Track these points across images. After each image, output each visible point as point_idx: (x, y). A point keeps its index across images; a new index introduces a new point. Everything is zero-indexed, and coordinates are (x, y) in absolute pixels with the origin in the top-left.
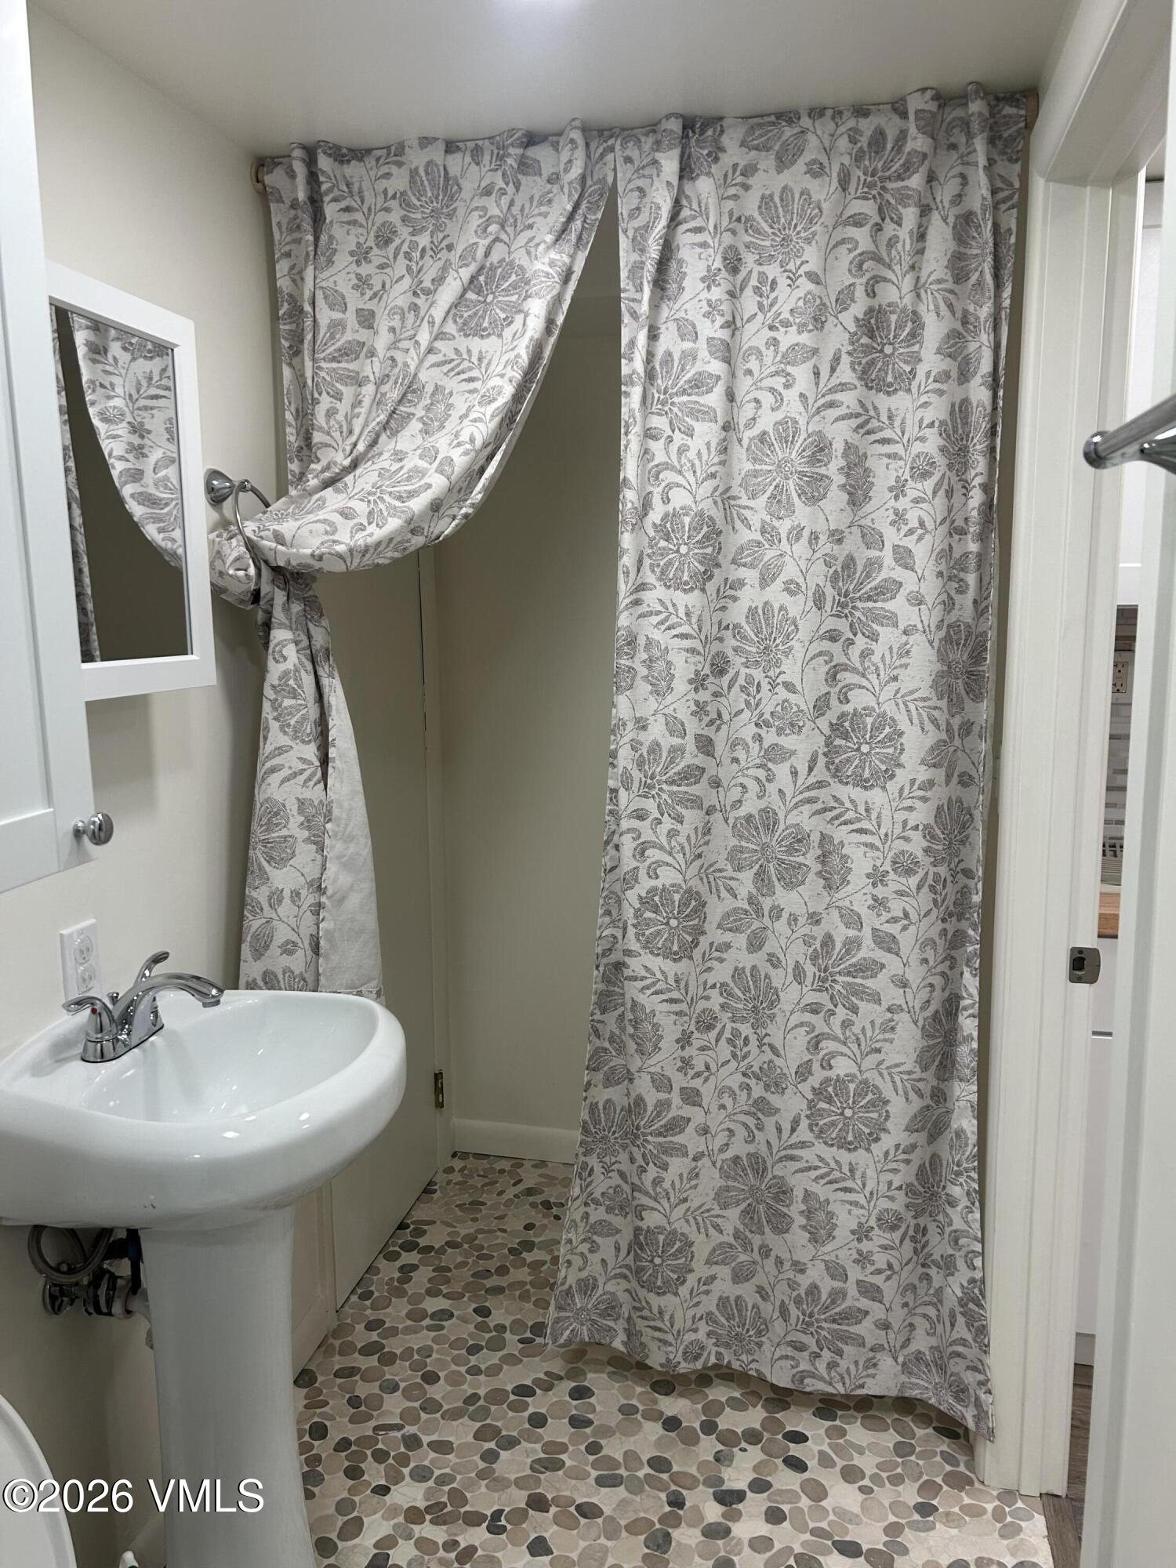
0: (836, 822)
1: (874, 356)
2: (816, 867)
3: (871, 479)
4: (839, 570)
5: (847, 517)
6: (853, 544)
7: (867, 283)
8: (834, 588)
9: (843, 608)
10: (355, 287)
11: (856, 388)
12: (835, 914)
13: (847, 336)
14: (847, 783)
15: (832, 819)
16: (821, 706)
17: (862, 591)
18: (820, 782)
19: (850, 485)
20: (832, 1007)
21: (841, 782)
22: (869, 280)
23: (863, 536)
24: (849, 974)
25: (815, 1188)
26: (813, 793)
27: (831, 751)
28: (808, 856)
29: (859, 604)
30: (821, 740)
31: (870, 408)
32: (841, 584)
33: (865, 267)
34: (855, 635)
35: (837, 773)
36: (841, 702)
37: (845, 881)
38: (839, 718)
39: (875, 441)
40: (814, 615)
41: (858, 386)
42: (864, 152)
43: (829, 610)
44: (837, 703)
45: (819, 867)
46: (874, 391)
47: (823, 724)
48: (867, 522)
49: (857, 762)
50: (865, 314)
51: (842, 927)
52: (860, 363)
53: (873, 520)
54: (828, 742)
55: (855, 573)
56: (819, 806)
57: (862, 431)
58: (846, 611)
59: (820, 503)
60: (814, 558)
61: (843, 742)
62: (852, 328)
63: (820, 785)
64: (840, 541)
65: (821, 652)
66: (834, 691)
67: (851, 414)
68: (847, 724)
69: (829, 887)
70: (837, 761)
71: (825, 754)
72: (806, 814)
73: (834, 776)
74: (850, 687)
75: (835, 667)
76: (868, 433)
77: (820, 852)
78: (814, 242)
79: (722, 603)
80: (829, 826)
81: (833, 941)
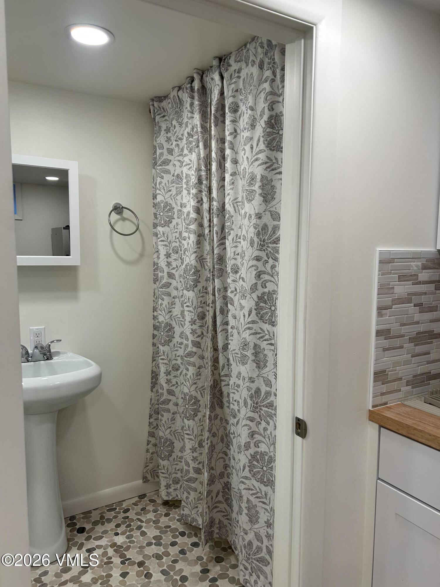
0: (262, 340)
1: (274, 136)
2: (252, 358)
3: (275, 190)
4: (260, 230)
5: (263, 207)
6: (267, 219)
7: (269, 105)
8: (258, 238)
9: (262, 247)
10: (166, 141)
11: (265, 151)
12: (262, 379)
13: (262, 129)
14: (266, 323)
15: (259, 338)
16: (254, 288)
17: (272, 239)
18: (254, 321)
19: (264, 193)
20: (260, 420)
21: (263, 322)
22: (270, 104)
23: (271, 216)
24: (267, 407)
25: (252, 498)
26: (250, 325)
27: (258, 308)
28: (248, 352)
29: (270, 245)
30: (253, 303)
31: (273, 159)
32: (261, 236)
33: (268, 98)
34: (268, 258)
35: (261, 318)
36: (263, 287)
37: (265, 366)
38: (262, 294)
39: (277, 173)
40: (250, 250)
41: (266, 150)
42: (268, 50)
43: (256, 248)
44: (261, 287)
45: (253, 358)
46: (275, 151)
47: (254, 296)
48: (273, 209)
49: (270, 314)
50: (268, 118)
51: (264, 385)
52: (267, 140)
53: (276, 208)
54: (257, 304)
55: (268, 232)
56: (253, 331)
57: (269, 170)
58: (264, 248)
59: (252, 202)
60: (250, 225)
61: (264, 305)
62: (264, 126)
63: (253, 322)
64: (260, 218)
65: (253, 265)
66: (259, 283)
67: (263, 163)
68: (266, 297)
69: (258, 367)
70: (261, 313)
71: (255, 309)
72: (248, 334)
73: (261, 319)
74: (267, 281)
75: (259, 272)
76: (273, 170)
77: (254, 351)
78: (251, 94)
79: (235, 244)
80: (258, 340)
81: (261, 392)
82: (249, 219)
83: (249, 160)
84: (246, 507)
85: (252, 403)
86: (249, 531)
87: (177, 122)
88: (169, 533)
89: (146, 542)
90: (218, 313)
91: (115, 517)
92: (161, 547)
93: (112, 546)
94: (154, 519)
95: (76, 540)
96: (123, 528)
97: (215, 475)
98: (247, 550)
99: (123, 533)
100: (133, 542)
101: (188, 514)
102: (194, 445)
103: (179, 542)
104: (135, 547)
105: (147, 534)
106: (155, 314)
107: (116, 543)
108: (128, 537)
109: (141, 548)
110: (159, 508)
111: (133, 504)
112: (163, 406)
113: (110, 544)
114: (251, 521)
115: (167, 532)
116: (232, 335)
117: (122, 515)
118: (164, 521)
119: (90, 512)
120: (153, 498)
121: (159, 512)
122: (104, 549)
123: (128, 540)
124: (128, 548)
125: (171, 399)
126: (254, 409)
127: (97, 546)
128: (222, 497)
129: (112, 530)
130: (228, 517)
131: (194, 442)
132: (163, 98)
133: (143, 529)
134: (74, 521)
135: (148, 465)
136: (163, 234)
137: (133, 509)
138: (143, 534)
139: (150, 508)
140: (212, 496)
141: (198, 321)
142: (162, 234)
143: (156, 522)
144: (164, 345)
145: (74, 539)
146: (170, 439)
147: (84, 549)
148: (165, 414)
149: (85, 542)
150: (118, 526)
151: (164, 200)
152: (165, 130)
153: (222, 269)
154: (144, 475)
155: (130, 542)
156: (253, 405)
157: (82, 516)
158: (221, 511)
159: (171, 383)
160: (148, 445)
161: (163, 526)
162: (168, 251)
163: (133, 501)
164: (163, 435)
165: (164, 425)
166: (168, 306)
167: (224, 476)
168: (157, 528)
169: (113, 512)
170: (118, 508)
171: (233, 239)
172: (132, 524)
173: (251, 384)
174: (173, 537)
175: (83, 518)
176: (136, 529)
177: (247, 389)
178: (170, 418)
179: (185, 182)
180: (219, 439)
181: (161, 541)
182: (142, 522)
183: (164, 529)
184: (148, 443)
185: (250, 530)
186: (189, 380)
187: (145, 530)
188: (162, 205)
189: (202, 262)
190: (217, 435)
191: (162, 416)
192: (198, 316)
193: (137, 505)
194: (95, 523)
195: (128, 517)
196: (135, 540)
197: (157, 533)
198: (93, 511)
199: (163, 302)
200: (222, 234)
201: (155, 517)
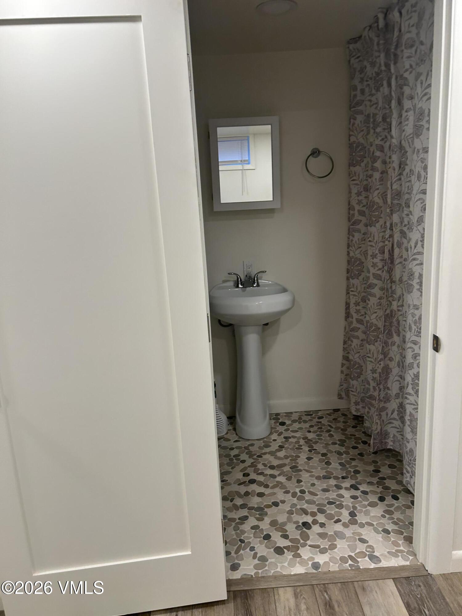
10: (360, 82)
16: (420, 221)
18: (419, 252)
26: (416, 257)
30: (419, 235)
45: (418, 287)
47: (420, 228)
56: (418, 262)
64: (427, 152)
65: (419, 199)
71: (421, 241)
77: (419, 281)
79: (409, 179)
82: (417, 154)
83: (419, 95)
84: (409, 420)
85: (416, 328)
86: (411, 441)
87: (368, 62)
88: (353, 439)
89: (332, 442)
90: (395, 246)
91: (310, 420)
92: (344, 448)
93: (303, 439)
94: (342, 428)
95: (277, 429)
96: (315, 428)
97: (391, 394)
98: (408, 456)
99: (314, 432)
100: (321, 439)
101: (369, 427)
102: (374, 367)
103: (359, 447)
104: (322, 443)
105: (333, 436)
106: (349, 250)
107: (307, 438)
108: (318, 435)
109: (327, 444)
110: (349, 421)
111: (327, 414)
112: (352, 333)
113: (303, 437)
114: (412, 431)
115: (351, 438)
116: (405, 267)
117: (317, 420)
118: (350, 430)
119: (291, 413)
120: (345, 413)
121: (348, 424)
122: (297, 439)
123: (317, 437)
124: (316, 443)
125: (360, 327)
126: (417, 333)
127: (292, 436)
128: (397, 415)
129: (306, 428)
130: (401, 433)
131: (374, 365)
132: (357, 39)
133: (331, 433)
134: (279, 417)
135: (342, 384)
136: (355, 173)
137: (326, 417)
138: (331, 436)
139: (342, 419)
140: (387, 412)
141: (379, 255)
142: (353, 174)
143: (344, 430)
144: (354, 278)
145: (276, 428)
146: (358, 363)
147: (282, 436)
148: (354, 340)
149: (284, 432)
150: (311, 426)
151: (356, 140)
152: (359, 71)
153: (399, 204)
154: (339, 392)
155: (319, 439)
156: (416, 329)
157: (285, 414)
158: (396, 428)
159: (360, 313)
160: (342, 367)
161: (349, 434)
162: (359, 189)
163: (328, 412)
164: (353, 359)
165: (353, 349)
166: (358, 242)
167: (399, 397)
168: (343, 434)
169: (309, 417)
170: (314, 414)
171: (407, 174)
172: (323, 427)
173: (416, 311)
174: (355, 443)
175: (285, 416)
176: (326, 431)
177: (412, 315)
178: (359, 344)
179: (372, 122)
180: (396, 364)
181: (345, 443)
182: (332, 427)
183: (349, 436)
184: (343, 365)
185: (411, 439)
186: (370, 309)
187: (333, 433)
188: (355, 145)
189: (384, 198)
190: (394, 360)
191: (352, 341)
192: (379, 250)
193: (331, 415)
194: (294, 421)
195: (321, 422)
196: (324, 439)
197: (343, 438)
198: (293, 413)
199: (353, 239)
200: (399, 169)
201: (344, 426)
